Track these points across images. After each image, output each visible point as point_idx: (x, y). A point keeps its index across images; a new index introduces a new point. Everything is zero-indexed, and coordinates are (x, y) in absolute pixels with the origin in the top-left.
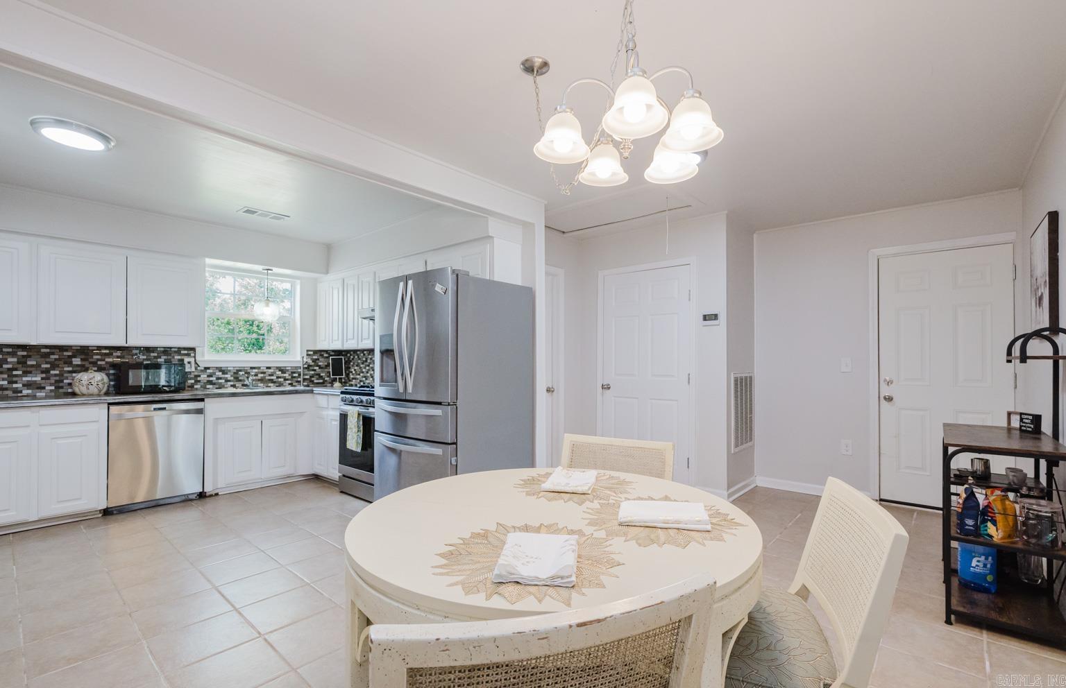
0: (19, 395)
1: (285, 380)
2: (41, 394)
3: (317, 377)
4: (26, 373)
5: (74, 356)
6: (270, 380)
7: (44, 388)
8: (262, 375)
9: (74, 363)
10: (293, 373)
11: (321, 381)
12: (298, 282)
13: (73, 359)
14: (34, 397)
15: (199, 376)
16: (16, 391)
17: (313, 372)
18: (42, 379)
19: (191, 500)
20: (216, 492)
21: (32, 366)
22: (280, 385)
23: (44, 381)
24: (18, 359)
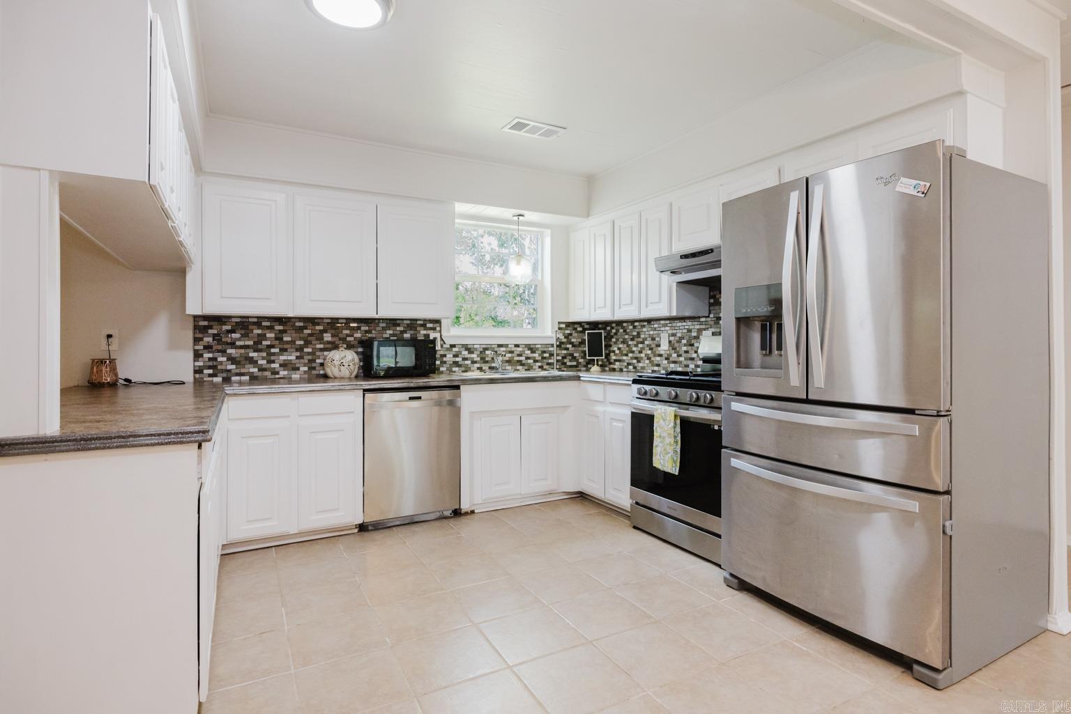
0: (277, 376)
1: (535, 361)
2: (296, 376)
3: (570, 358)
4: (283, 350)
5: (325, 331)
6: (519, 361)
7: (298, 369)
8: (510, 355)
9: (325, 339)
10: (544, 352)
11: (575, 363)
12: (548, 232)
13: (325, 335)
14: (289, 380)
15: (445, 356)
16: (275, 372)
17: (565, 352)
18: (297, 358)
19: (446, 518)
20: (472, 509)
21: (287, 342)
22: (529, 368)
23: (298, 361)
24: (276, 334)
